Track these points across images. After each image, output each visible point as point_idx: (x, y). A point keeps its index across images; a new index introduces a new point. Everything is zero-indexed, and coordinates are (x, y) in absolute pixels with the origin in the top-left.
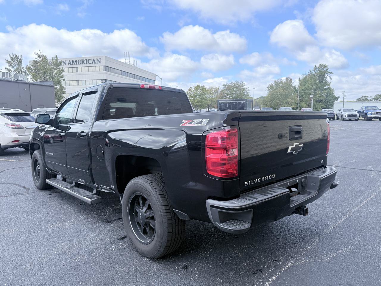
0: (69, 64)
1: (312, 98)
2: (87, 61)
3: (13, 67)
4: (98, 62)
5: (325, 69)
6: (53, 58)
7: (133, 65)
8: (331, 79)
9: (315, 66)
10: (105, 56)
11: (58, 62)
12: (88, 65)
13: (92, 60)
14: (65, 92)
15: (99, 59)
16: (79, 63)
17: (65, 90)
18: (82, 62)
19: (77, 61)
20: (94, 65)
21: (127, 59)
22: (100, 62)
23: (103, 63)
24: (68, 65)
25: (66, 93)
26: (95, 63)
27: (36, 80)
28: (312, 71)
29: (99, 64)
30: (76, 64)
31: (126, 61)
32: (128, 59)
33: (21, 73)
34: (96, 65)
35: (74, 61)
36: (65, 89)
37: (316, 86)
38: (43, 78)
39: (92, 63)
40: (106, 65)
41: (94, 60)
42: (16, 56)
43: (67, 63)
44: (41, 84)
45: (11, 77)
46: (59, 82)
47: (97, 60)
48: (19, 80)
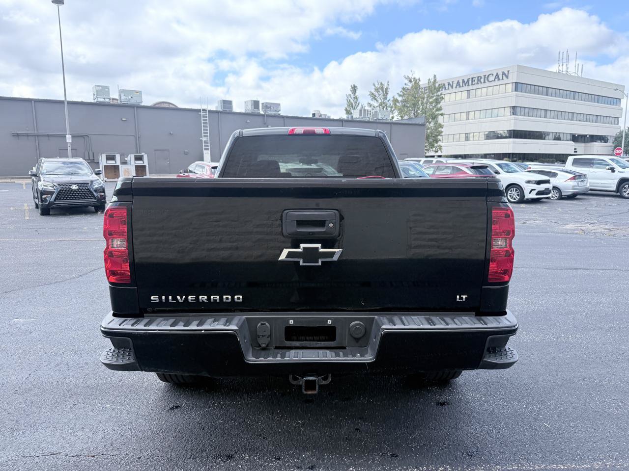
0: (458, 87)
2: (486, 78)
3: (377, 101)
4: (504, 77)
6: (429, 80)
7: (573, 74)
10: (518, 65)
11: (437, 85)
12: (487, 84)
13: (495, 75)
14: (442, 132)
15: (506, 73)
16: (472, 83)
17: (442, 130)
18: (478, 80)
19: (470, 80)
20: (497, 82)
21: (562, 65)
22: (507, 77)
23: (513, 78)
24: (456, 88)
25: (443, 134)
26: (499, 80)
27: (402, 117)
29: (506, 80)
30: (468, 85)
31: (560, 68)
32: (565, 64)
33: (386, 109)
34: (501, 82)
35: (466, 81)
36: (442, 128)
38: (413, 112)
39: (494, 80)
40: (518, 82)
41: (497, 75)
42: (381, 84)
43: (455, 85)
44: (410, 123)
45: (369, 116)
46: (434, 117)
47: (503, 74)
48: (379, 120)
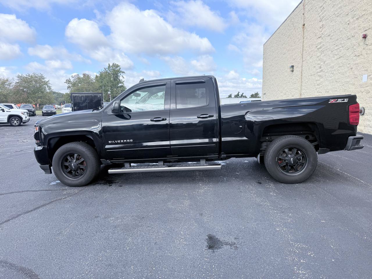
1: (110, 94)
5: (118, 68)
8: (124, 78)
9: (109, 64)
28: (107, 69)
37: (112, 83)
